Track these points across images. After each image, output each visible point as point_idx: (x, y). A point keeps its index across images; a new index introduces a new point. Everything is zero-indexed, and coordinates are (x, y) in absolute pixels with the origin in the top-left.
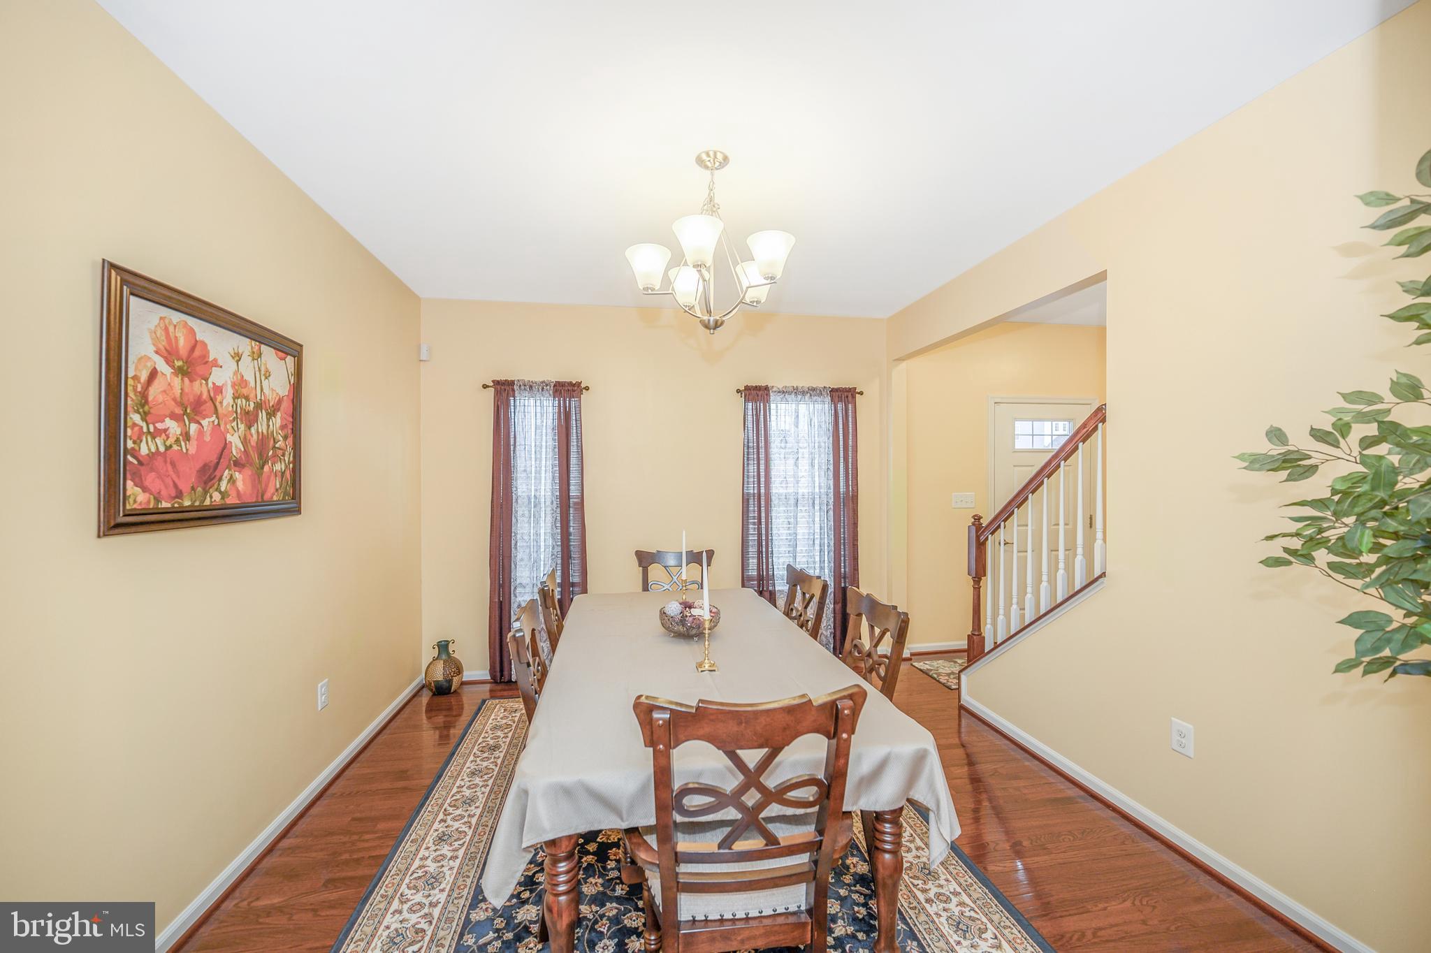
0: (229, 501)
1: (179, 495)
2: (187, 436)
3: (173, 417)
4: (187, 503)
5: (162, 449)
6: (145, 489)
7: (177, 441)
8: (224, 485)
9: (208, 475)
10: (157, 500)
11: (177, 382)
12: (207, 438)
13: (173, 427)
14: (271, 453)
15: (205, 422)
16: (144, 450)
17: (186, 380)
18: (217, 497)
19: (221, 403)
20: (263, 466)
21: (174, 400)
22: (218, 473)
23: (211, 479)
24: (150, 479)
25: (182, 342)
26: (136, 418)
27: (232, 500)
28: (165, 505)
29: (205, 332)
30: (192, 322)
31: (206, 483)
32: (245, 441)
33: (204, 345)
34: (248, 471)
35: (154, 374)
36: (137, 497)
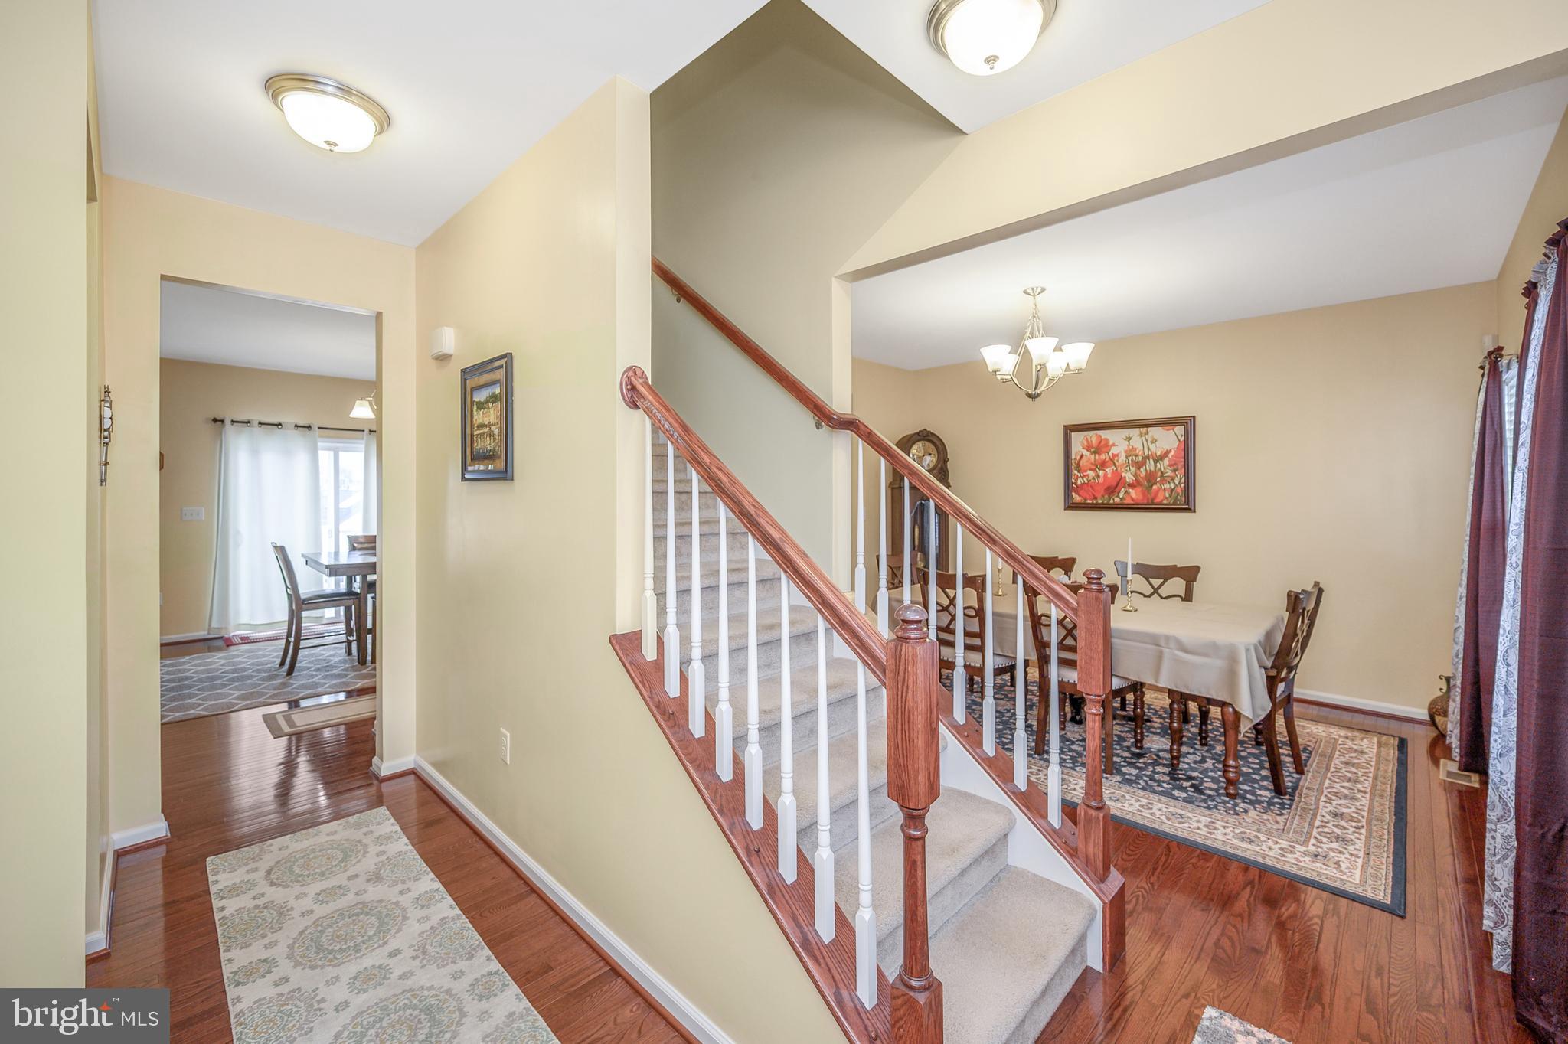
0: (1125, 502)
1: (1096, 498)
2: (1098, 476)
3: (1091, 470)
4: (1100, 501)
5: (1086, 482)
6: (1080, 496)
7: (1093, 478)
8: (1121, 495)
9: (1112, 490)
10: (1085, 500)
11: (1092, 457)
12: (1109, 476)
13: (1091, 474)
14: (1159, 479)
15: (1108, 470)
16: (1079, 482)
17: (1097, 455)
18: (1117, 500)
19: (1118, 461)
20: (1152, 486)
21: (1092, 464)
22: (1117, 490)
23: (1113, 492)
24: (1081, 492)
25: (1094, 442)
26: (1076, 472)
27: (1128, 501)
28: (1089, 501)
29: (1104, 434)
30: (1098, 432)
31: (1110, 494)
32: (1135, 475)
33: (1107, 440)
34: (1139, 489)
35: (1082, 456)
36: (1076, 498)
